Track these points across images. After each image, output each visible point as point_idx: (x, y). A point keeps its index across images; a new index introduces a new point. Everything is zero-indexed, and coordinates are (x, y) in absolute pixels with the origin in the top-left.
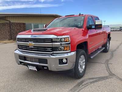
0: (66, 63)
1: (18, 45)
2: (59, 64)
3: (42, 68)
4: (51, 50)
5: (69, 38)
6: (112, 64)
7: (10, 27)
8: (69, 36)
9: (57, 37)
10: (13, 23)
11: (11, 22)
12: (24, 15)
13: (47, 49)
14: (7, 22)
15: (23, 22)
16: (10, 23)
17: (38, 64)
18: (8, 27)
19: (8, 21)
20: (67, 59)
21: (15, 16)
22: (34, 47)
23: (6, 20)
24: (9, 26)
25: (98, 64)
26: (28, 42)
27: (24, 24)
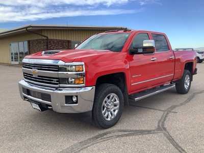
0: (76, 102)
1: (24, 73)
2: (66, 103)
3: (46, 107)
4: (57, 81)
5: (82, 65)
6: (177, 113)
7: (47, 46)
8: (83, 63)
9: (64, 63)
10: (51, 40)
11: (49, 38)
12: (67, 27)
13: (52, 81)
14: (43, 38)
15: (68, 39)
16: (47, 39)
17: (41, 100)
18: (45, 46)
19: (44, 36)
20: (77, 96)
21: (50, 30)
22: (39, 76)
23: (42, 35)
24: (45, 44)
25: (152, 110)
26: (31, 68)
27: (69, 42)
